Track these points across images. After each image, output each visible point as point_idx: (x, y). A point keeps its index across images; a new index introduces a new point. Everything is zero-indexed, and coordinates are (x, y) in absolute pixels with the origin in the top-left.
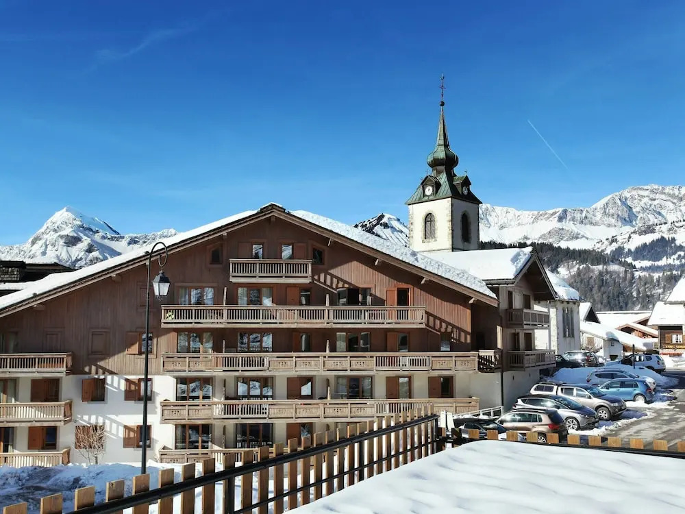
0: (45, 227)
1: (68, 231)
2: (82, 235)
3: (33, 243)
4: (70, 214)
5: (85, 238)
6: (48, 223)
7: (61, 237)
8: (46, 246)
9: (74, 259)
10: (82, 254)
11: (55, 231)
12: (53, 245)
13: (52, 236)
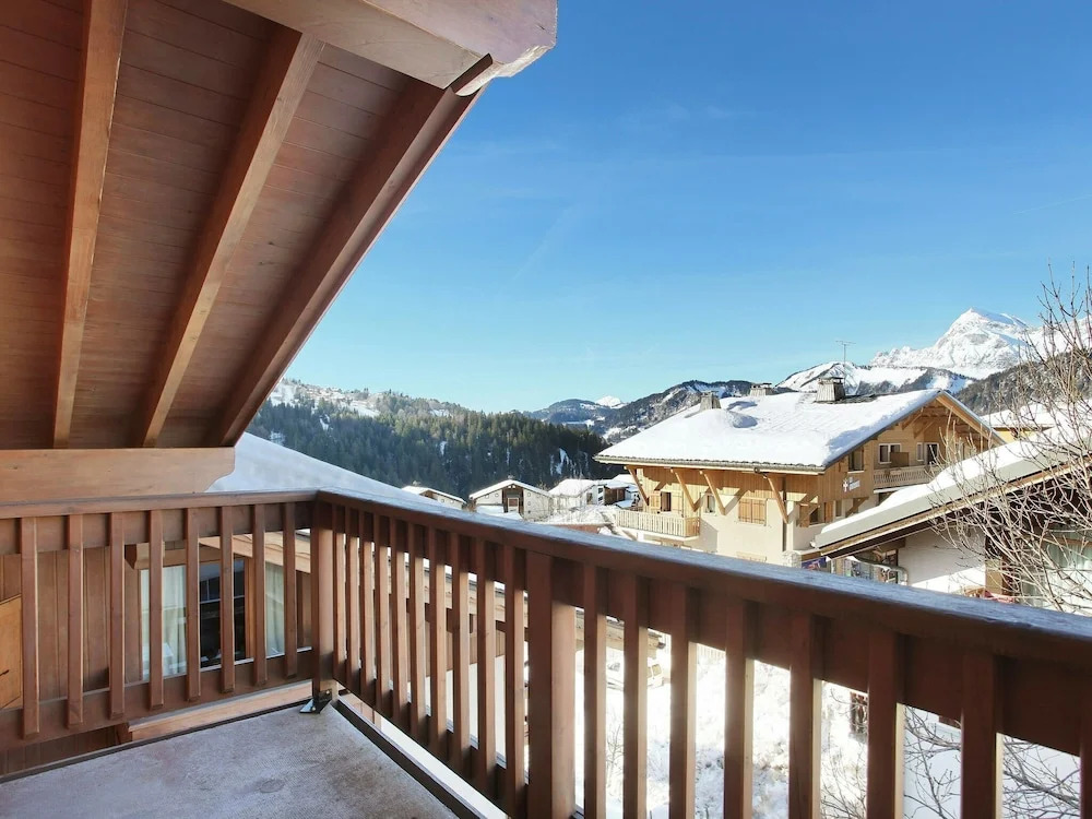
0: (951, 329)
1: (975, 330)
2: (989, 332)
3: (940, 345)
4: (976, 314)
5: (991, 335)
6: (955, 325)
7: (968, 336)
8: (953, 346)
9: (982, 356)
10: (991, 351)
11: (961, 332)
12: (960, 345)
13: (958, 337)
